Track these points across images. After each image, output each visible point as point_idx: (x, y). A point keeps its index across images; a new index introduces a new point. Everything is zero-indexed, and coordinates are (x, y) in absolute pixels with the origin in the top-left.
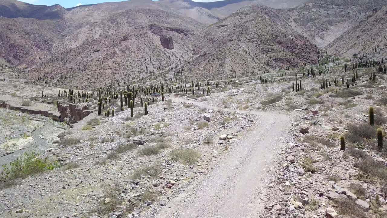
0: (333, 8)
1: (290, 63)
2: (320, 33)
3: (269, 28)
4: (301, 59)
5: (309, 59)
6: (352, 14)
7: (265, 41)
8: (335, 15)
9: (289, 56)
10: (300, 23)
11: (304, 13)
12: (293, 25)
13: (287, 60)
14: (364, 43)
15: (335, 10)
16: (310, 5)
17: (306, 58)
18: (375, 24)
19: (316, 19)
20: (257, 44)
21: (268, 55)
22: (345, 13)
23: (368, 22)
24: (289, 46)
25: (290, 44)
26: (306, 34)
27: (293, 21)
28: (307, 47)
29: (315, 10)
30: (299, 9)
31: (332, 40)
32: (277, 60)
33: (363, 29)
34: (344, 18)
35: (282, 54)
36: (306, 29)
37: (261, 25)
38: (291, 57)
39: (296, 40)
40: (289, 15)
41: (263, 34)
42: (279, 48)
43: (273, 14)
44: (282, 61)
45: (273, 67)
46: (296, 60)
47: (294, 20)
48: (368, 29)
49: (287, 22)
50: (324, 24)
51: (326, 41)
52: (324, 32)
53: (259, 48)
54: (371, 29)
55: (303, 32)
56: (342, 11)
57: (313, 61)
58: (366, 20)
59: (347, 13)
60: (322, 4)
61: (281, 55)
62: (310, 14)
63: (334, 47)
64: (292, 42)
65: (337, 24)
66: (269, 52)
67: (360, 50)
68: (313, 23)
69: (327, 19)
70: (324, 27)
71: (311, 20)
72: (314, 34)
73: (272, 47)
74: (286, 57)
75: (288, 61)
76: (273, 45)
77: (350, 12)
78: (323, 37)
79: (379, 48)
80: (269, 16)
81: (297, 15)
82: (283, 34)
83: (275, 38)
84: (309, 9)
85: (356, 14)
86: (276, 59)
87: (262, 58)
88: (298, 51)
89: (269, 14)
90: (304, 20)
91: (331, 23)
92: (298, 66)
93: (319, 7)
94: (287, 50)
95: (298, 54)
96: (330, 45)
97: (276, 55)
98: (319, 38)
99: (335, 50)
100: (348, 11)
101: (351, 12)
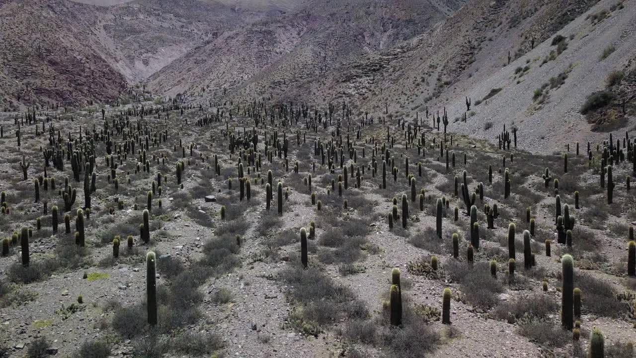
0: (171, 19)
1: (64, 99)
2: (144, 55)
3: (38, 35)
4: (83, 93)
5: (101, 94)
6: (196, 33)
7: (21, 57)
8: (172, 31)
9: (64, 87)
10: (113, 33)
11: (123, 19)
12: (102, 34)
13: (57, 94)
14: (194, 79)
15: (174, 22)
16: (136, 7)
17: (96, 93)
18: (211, 54)
19: (140, 32)
20: (6, 61)
21: (25, 81)
22: (187, 30)
23: (205, 49)
24: (69, 71)
25: (71, 67)
26: (121, 53)
27: (102, 28)
28: (104, 76)
29: (142, 17)
30: (117, 10)
31: (159, 68)
32: (39, 91)
33: (198, 58)
34: (184, 38)
35: (49, 82)
36: (123, 46)
37: (23, 28)
38: (65, 88)
39: (88, 62)
40: (96, 17)
41: (21, 43)
42: (48, 70)
43: (65, 9)
44: (49, 93)
45: (29, 103)
46: (74, 94)
47: (105, 28)
48: (202, 60)
49: (92, 29)
50: (151, 42)
51: (152, 68)
52: (150, 54)
53: (8, 66)
54: (205, 60)
55: (117, 49)
56: (182, 27)
57: (108, 98)
58: (203, 47)
59: (190, 30)
60: (154, 10)
61: (47, 84)
62: (133, 22)
63: (158, 80)
64: (76, 63)
65: (171, 45)
66: (27, 76)
67: (187, 88)
68: (135, 37)
69: (158, 34)
70: (151, 47)
71: (132, 31)
72: (134, 54)
73: (34, 68)
74: (57, 88)
75: (60, 94)
76: (37, 65)
77: (193, 30)
78: (147, 63)
79: (209, 89)
80: (56, 13)
81: (110, 20)
82: (63, 50)
83: (44, 54)
84: (133, 13)
85: (202, 34)
86: (37, 90)
87: (9, 85)
88: (84, 80)
89: (58, 9)
90: (121, 30)
91: (163, 41)
92: (77, 104)
93: (150, 14)
94: (62, 77)
95: (84, 85)
96: (155, 76)
97: (38, 82)
98: (141, 62)
99: (159, 84)
100: (192, 29)
101: (196, 31)
